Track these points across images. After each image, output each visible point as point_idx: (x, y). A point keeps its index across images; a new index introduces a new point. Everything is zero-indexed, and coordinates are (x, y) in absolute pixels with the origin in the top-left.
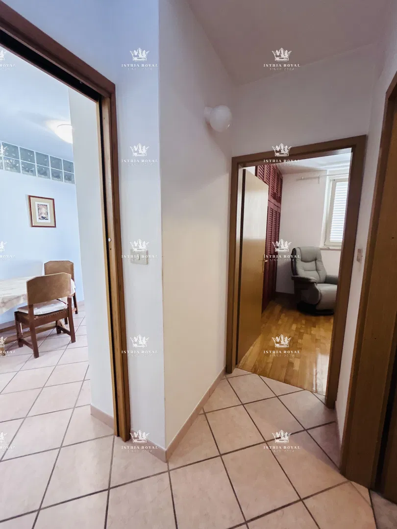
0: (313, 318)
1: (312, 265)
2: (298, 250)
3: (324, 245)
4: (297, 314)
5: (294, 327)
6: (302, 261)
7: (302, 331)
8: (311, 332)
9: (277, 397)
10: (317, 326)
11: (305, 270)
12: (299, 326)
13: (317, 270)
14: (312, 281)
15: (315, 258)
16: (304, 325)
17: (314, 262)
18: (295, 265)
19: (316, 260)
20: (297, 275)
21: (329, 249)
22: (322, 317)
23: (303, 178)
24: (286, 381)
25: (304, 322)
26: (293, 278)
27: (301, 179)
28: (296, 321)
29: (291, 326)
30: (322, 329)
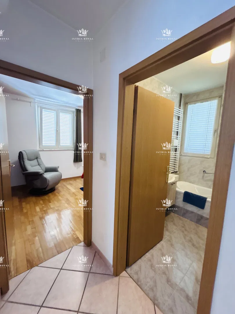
0: (46, 197)
1: (35, 162)
2: (24, 152)
3: (40, 148)
4: (34, 199)
5: (38, 209)
6: (28, 160)
7: (45, 209)
8: (51, 207)
9: (61, 269)
10: (51, 201)
11: (32, 166)
12: (41, 207)
13: (39, 165)
14: (41, 173)
15: (36, 157)
16: (43, 204)
17: (36, 160)
18: (24, 163)
19: (37, 158)
20: (27, 171)
21: (43, 150)
22: (50, 194)
23: (18, 99)
24: (59, 253)
25: (41, 202)
26: (23, 174)
27: (17, 100)
28: (36, 204)
29: (35, 209)
30: (56, 202)
